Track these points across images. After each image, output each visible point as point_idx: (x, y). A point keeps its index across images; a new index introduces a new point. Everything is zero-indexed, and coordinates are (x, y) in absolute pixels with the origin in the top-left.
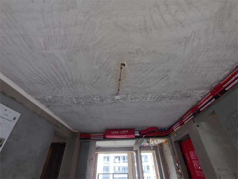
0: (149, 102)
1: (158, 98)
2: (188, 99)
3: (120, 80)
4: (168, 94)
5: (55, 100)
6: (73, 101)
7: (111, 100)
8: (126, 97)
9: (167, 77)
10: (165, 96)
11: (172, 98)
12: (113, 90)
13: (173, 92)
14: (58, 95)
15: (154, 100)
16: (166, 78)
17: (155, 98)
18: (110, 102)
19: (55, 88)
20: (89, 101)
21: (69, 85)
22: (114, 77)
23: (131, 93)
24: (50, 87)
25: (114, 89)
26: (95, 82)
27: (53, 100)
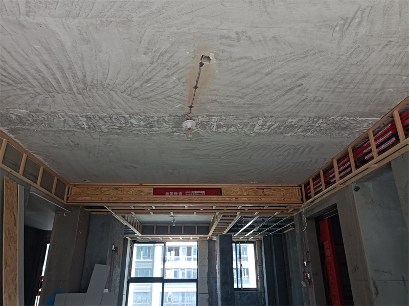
0: (258, 134)
1: (279, 127)
2: (343, 132)
3: (196, 87)
4: (301, 120)
5: (35, 118)
6: (80, 123)
7: (171, 126)
8: (206, 122)
9: (300, 88)
10: (293, 123)
11: (309, 130)
12: (177, 107)
13: (312, 118)
14: (42, 109)
15: (269, 130)
16: (297, 89)
17: (273, 127)
18: (169, 130)
19: (40, 94)
20: (118, 125)
21: (75, 90)
22: (184, 80)
23: (219, 114)
24: (26, 90)
25: (180, 105)
26: (137, 88)
27: (30, 119)
